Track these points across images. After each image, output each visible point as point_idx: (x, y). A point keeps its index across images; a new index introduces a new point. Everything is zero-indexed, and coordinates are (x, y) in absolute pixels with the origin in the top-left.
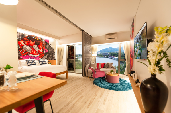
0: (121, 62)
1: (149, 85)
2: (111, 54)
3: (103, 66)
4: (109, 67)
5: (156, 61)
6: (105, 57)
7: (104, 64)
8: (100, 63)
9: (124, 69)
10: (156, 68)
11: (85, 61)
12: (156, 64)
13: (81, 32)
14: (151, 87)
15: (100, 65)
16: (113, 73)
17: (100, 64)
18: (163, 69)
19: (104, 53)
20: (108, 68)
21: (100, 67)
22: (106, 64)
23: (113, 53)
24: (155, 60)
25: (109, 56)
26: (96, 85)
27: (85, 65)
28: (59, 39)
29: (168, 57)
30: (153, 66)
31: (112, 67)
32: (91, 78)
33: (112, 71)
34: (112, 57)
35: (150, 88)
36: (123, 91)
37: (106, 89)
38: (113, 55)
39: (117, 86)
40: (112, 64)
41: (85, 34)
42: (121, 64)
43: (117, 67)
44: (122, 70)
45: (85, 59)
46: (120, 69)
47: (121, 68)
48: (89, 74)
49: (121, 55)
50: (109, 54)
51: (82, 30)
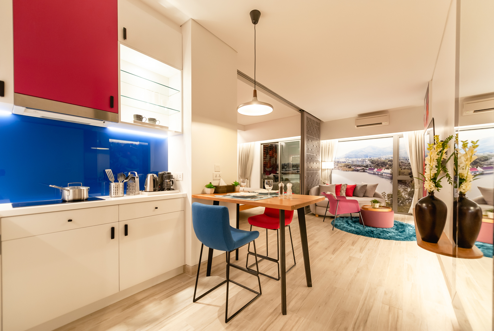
0: (400, 182)
1: (424, 205)
2: (373, 162)
3: (353, 191)
4: (367, 195)
5: (431, 176)
6: (358, 171)
7: (355, 187)
8: (344, 185)
9: (409, 199)
10: (431, 184)
11: (307, 180)
12: (431, 179)
13: (300, 114)
14: (427, 206)
15: (345, 189)
16: (378, 207)
17: (343, 187)
18: (441, 186)
19: (354, 160)
20: (364, 196)
21: (344, 194)
22: (358, 188)
23: (378, 161)
24: (429, 176)
25: (367, 166)
26: (339, 230)
27: (307, 189)
28: (245, 130)
29: (448, 172)
30: (428, 181)
31: (375, 195)
32: (325, 217)
33: (375, 202)
34: (376, 170)
35: (426, 208)
36: (400, 241)
37: (362, 236)
38: (378, 165)
39: (388, 232)
40: (375, 186)
41: (307, 117)
42: (401, 188)
43: (388, 195)
44: (402, 203)
45: (308, 174)
46: (396, 201)
47: (401, 196)
48: (317, 208)
49: (400, 165)
50: (368, 163)
51: (302, 111)
